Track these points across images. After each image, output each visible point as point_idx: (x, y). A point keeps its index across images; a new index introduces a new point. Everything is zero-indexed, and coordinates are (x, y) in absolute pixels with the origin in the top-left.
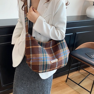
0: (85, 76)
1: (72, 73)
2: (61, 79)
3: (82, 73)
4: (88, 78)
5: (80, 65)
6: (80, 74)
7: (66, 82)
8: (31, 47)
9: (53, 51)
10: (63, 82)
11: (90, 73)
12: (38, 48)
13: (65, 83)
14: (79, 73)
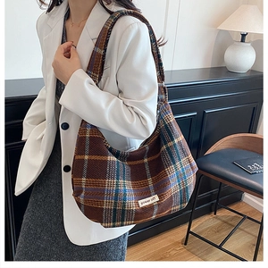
0: (232, 225)
1: (197, 220)
2: (172, 238)
3: (224, 219)
4: (241, 230)
5: (218, 196)
6: (219, 221)
7: (185, 244)
8: (86, 157)
9: (148, 172)
10: (176, 243)
11: (245, 217)
12: (106, 161)
13: (182, 246)
14: (216, 218)
